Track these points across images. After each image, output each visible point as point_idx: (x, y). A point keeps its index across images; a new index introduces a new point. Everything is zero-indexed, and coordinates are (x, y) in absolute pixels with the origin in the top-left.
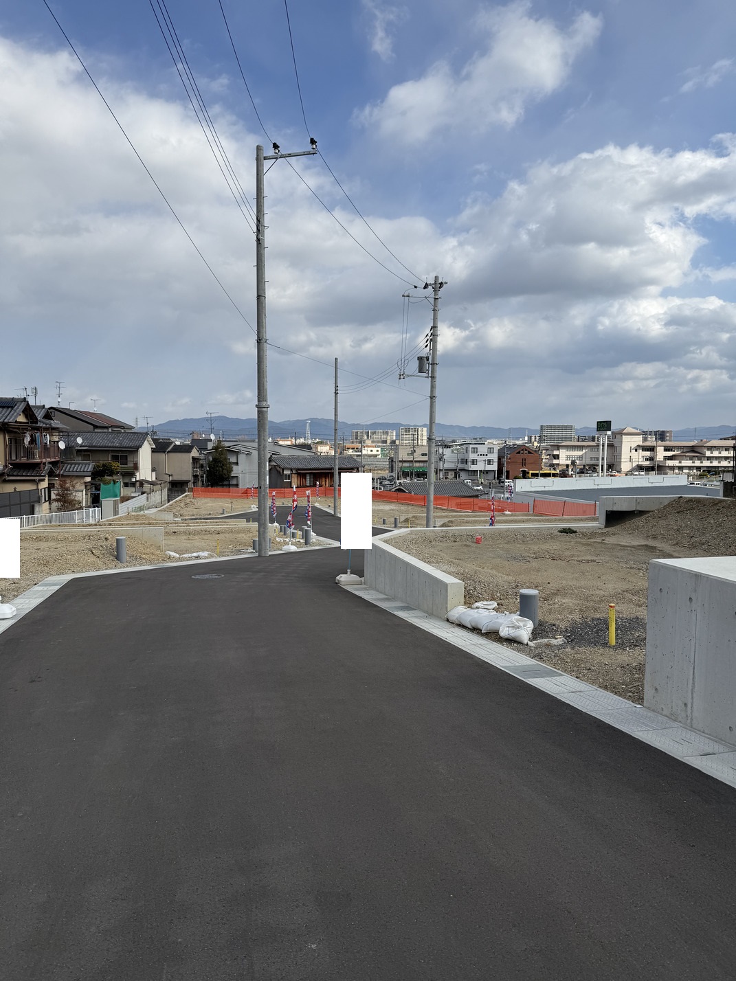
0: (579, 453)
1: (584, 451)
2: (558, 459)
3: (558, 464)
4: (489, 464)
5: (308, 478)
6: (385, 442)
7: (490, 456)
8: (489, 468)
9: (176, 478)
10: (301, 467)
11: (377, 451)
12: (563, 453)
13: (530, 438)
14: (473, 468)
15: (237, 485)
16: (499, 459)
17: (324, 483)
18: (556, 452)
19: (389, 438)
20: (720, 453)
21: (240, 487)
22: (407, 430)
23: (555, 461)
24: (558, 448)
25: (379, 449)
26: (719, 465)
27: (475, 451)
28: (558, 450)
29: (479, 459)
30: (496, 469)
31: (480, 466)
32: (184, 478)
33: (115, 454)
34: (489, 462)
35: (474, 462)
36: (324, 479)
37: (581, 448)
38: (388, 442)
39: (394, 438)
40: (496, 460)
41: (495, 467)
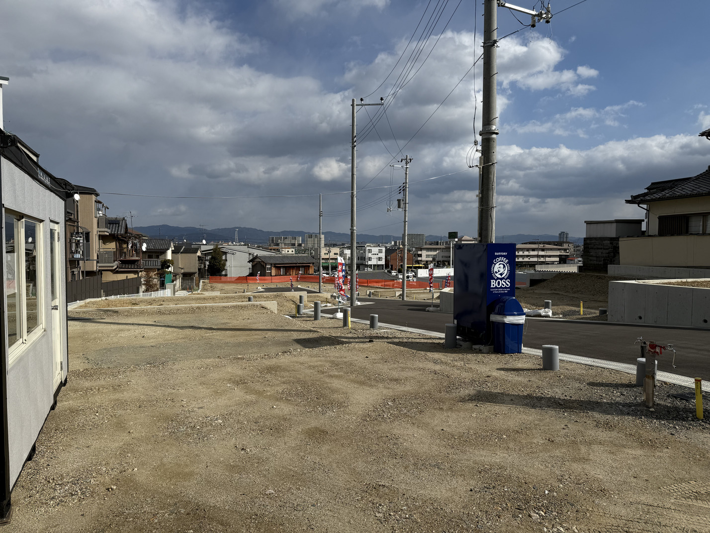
0: (435, 253)
1: (438, 252)
2: (421, 257)
3: (421, 261)
4: (379, 260)
5: (282, 269)
6: (294, 245)
7: (380, 255)
8: (380, 263)
9: (187, 270)
10: (278, 262)
11: (292, 251)
12: (424, 253)
13: (395, 243)
14: (370, 263)
15: (226, 275)
16: (386, 257)
17: (292, 273)
18: (419, 253)
19: (296, 243)
20: (523, 253)
21: (228, 276)
22: (310, 236)
23: (419, 259)
24: (421, 249)
25: (294, 250)
26: (523, 260)
27: (370, 251)
28: (421, 251)
29: (373, 257)
30: (384, 263)
31: (374, 262)
32: (192, 271)
33: (150, 254)
34: (380, 259)
35: (370, 259)
36: (292, 271)
37: (435, 249)
38: (296, 245)
39: (301, 242)
40: (384, 257)
41: (383, 262)
